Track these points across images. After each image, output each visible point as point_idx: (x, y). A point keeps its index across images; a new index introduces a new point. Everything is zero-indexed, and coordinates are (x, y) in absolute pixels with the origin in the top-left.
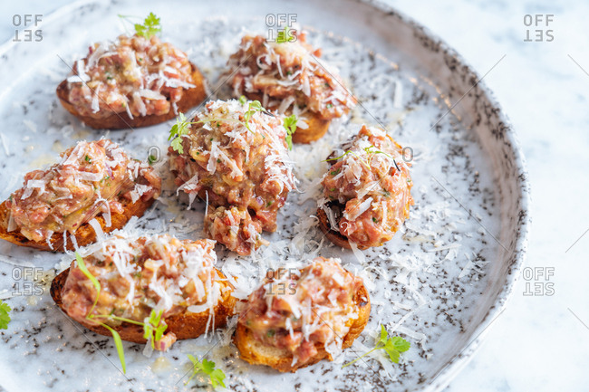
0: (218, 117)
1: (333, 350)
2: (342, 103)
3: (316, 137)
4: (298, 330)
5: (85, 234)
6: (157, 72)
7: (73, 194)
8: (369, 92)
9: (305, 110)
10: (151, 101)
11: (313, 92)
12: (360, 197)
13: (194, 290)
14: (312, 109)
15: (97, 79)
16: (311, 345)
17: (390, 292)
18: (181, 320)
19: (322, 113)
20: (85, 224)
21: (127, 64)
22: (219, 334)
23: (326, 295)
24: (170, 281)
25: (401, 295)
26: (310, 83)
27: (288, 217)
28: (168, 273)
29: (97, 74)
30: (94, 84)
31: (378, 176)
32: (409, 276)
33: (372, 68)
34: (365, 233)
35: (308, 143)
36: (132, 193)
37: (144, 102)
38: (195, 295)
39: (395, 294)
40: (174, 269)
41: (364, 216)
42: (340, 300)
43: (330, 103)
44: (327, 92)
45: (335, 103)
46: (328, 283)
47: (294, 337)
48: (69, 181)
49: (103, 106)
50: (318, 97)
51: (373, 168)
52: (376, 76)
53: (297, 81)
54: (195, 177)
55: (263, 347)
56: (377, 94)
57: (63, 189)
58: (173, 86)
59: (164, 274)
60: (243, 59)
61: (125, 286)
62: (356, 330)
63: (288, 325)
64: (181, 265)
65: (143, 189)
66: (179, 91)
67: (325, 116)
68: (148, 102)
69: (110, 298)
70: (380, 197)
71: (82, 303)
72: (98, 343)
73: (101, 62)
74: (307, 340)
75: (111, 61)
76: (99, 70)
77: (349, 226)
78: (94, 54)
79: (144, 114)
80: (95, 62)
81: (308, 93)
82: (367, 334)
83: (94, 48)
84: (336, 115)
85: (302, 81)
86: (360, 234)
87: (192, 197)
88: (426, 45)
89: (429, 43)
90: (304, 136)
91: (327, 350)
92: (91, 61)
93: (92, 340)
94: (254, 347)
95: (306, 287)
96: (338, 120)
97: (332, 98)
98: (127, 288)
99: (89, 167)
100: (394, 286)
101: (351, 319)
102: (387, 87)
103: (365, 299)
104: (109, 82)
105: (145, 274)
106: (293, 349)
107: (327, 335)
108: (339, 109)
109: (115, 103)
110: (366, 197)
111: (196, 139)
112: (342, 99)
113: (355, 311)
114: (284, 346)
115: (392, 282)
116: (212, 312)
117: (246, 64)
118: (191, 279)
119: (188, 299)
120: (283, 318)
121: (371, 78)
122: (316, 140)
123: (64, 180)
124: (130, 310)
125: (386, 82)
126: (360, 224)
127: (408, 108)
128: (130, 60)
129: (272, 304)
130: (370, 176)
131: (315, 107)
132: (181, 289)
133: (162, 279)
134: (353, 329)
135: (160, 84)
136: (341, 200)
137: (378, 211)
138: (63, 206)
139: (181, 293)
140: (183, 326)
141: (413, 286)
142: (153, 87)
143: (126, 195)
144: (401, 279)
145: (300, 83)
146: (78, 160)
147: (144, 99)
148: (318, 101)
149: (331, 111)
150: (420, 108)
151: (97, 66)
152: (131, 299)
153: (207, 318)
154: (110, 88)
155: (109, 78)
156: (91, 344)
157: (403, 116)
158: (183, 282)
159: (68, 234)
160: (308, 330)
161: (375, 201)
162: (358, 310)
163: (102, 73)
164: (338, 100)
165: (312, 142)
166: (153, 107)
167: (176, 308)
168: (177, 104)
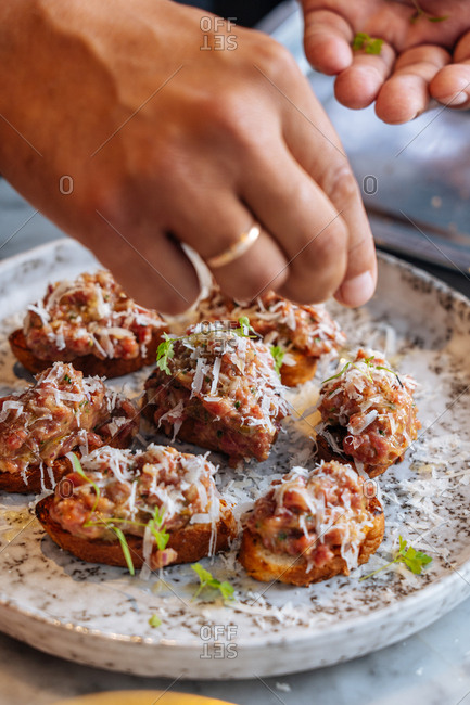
0: (203, 338)
1: (350, 558)
2: (330, 338)
3: (304, 379)
4: (313, 530)
5: (62, 468)
6: (125, 309)
7: (53, 415)
8: (356, 340)
9: (291, 346)
10: (119, 341)
11: (298, 325)
12: (364, 410)
13: (197, 496)
14: (299, 343)
15: (59, 319)
16: (327, 548)
17: (403, 515)
18: (182, 535)
19: (310, 347)
20: (62, 457)
21: (92, 301)
22: (221, 556)
23: (339, 494)
24: (171, 487)
25: (416, 518)
26: (296, 315)
27: (282, 455)
28: (168, 479)
29: (60, 314)
30: (56, 323)
31: (381, 390)
32: (422, 500)
33: (357, 318)
34: (372, 447)
35: (294, 386)
36: (110, 425)
37: (112, 342)
38: (198, 500)
39: (409, 517)
40: (174, 475)
41: (369, 429)
42: (354, 504)
43: (317, 336)
44: (314, 326)
45: (322, 336)
46: (341, 481)
47: (309, 538)
48: (49, 400)
49: (70, 341)
50: (304, 331)
51: (375, 382)
52: (362, 324)
53: (281, 313)
54: (180, 405)
55: (273, 556)
56: (365, 341)
57: (43, 409)
58: (144, 323)
59: (164, 480)
60: (216, 300)
61: (123, 491)
62: (372, 542)
63: (302, 523)
64: (181, 471)
65: (122, 421)
66: (149, 330)
67: (314, 351)
68: (116, 341)
69: (108, 504)
70: (384, 410)
71: (79, 509)
72: (88, 570)
73: (62, 302)
74: (322, 541)
75: (74, 300)
76: (61, 309)
77: (355, 441)
78: (55, 293)
79: (111, 356)
80: (55, 302)
81: (293, 326)
82: (384, 552)
83: (54, 286)
84: (326, 351)
85: (286, 312)
86: (367, 449)
87: (177, 427)
88: (416, 287)
89: (419, 283)
90: (290, 377)
91: (343, 556)
92: (51, 300)
93: (82, 568)
94: (264, 556)
95: (318, 483)
96: (327, 355)
97: (319, 331)
98: (127, 495)
99: (68, 387)
100: (407, 510)
101: (366, 527)
102: (377, 334)
103: (379, 509)
104: (73, 321)
105: (144, 479)
106: (308, 551)
107: (344, 535)
108: (328, 344)
109: (82, 340)
110: (371, 409)
111: (180, 362)
112: (330, 332)
113: (369, 519)
114: (298, 551)
115: (404, 506)
116: (214, 526)
117: (220, 305)
118: (193, 485)
119: (191, 505)
120: (295, 517)
121: (357, 327)
122: (303, 383)
123: (44, 400)
124: (129, 518)
125: (373, 331)
126: (367, 437)
127: (401, 352)
128: (96, 296)
129: (284, 499)
130: (373, 390)
131: (302, 341)
132: (184, 493)
133: (163, 484)
134: (369, 542)
135: (129, 321)
136: (342, 421)
137: (385, 423)
138: (43, 429)
139: (183, 498)
140: (184, 541)
141: (427, 508)
142: (121, 325)
143: (104, 428)
144: (415, 502)
145: (284, 315)
146: (58, 380)
147: (112, 337)
148: (304, 336)
149: (319, 344)
150: (416, 352)
151: (57, 306)
152: (132, 504)
153: (209, 534)
154: (74, 326)
155: (71, 317)
156: (80, 572)
157: (397, 360)
158: (185, 486)
159: (45, 466)
160: (324, 529)
161: (380, 413)
162: (373, 518)
163: (65, 312)
164: (326, 334)
165: (299, 385)
166: (120, 348)
167: (179, 517)
168: (147, 346)
